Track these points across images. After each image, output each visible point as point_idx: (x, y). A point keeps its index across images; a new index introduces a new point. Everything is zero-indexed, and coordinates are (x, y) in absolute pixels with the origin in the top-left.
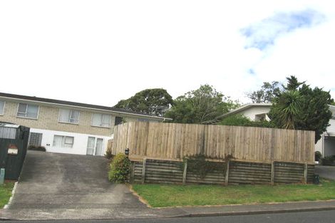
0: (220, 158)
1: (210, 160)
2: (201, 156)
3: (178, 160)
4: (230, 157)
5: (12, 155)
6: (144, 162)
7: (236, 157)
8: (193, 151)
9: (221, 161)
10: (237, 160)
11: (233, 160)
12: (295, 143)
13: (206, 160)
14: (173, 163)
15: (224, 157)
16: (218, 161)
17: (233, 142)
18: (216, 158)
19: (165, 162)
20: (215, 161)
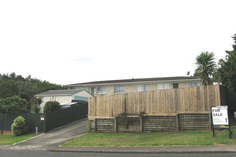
0: (136, 115)
1: (130, 116)
2: (125, 114)
3: (112, 118)
4: (144, 113)
5: (42, 121)
6: (94, 120)
7: (147, 113)
8: (120, 111)
9: (137, 116)
10: (148, 115)
11: (145, 115)
12: (198, 98)
13: (128, 116)
14: (110, 119)
15: (139, 113)
16: (135, 116)
17: (145, 103)
18: (134, 114)
19: (105, 119)
20: (133, 116)
